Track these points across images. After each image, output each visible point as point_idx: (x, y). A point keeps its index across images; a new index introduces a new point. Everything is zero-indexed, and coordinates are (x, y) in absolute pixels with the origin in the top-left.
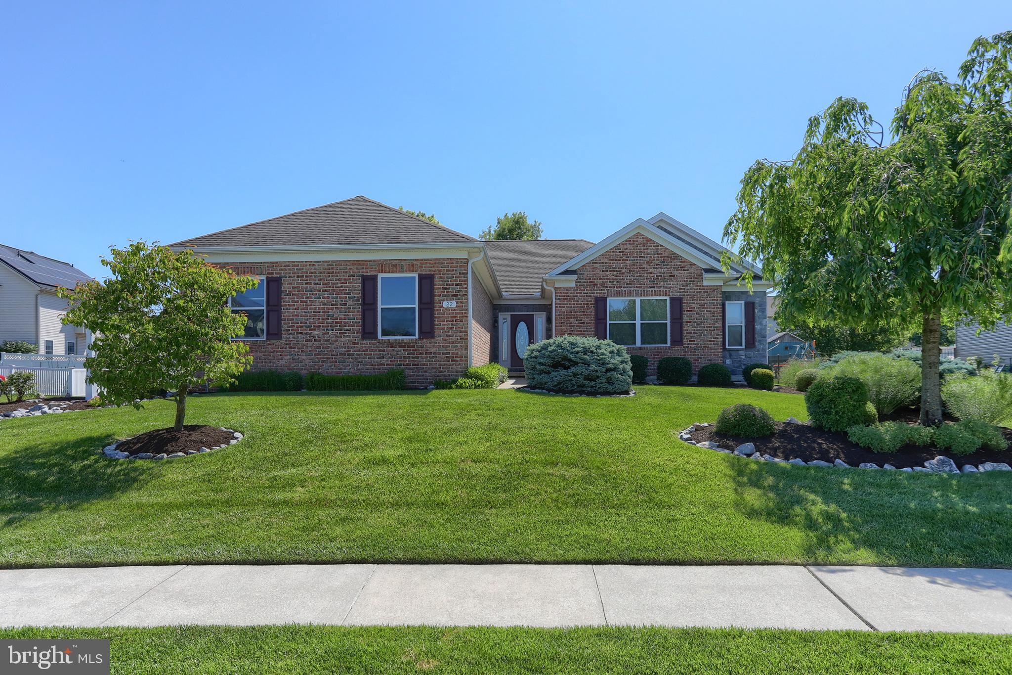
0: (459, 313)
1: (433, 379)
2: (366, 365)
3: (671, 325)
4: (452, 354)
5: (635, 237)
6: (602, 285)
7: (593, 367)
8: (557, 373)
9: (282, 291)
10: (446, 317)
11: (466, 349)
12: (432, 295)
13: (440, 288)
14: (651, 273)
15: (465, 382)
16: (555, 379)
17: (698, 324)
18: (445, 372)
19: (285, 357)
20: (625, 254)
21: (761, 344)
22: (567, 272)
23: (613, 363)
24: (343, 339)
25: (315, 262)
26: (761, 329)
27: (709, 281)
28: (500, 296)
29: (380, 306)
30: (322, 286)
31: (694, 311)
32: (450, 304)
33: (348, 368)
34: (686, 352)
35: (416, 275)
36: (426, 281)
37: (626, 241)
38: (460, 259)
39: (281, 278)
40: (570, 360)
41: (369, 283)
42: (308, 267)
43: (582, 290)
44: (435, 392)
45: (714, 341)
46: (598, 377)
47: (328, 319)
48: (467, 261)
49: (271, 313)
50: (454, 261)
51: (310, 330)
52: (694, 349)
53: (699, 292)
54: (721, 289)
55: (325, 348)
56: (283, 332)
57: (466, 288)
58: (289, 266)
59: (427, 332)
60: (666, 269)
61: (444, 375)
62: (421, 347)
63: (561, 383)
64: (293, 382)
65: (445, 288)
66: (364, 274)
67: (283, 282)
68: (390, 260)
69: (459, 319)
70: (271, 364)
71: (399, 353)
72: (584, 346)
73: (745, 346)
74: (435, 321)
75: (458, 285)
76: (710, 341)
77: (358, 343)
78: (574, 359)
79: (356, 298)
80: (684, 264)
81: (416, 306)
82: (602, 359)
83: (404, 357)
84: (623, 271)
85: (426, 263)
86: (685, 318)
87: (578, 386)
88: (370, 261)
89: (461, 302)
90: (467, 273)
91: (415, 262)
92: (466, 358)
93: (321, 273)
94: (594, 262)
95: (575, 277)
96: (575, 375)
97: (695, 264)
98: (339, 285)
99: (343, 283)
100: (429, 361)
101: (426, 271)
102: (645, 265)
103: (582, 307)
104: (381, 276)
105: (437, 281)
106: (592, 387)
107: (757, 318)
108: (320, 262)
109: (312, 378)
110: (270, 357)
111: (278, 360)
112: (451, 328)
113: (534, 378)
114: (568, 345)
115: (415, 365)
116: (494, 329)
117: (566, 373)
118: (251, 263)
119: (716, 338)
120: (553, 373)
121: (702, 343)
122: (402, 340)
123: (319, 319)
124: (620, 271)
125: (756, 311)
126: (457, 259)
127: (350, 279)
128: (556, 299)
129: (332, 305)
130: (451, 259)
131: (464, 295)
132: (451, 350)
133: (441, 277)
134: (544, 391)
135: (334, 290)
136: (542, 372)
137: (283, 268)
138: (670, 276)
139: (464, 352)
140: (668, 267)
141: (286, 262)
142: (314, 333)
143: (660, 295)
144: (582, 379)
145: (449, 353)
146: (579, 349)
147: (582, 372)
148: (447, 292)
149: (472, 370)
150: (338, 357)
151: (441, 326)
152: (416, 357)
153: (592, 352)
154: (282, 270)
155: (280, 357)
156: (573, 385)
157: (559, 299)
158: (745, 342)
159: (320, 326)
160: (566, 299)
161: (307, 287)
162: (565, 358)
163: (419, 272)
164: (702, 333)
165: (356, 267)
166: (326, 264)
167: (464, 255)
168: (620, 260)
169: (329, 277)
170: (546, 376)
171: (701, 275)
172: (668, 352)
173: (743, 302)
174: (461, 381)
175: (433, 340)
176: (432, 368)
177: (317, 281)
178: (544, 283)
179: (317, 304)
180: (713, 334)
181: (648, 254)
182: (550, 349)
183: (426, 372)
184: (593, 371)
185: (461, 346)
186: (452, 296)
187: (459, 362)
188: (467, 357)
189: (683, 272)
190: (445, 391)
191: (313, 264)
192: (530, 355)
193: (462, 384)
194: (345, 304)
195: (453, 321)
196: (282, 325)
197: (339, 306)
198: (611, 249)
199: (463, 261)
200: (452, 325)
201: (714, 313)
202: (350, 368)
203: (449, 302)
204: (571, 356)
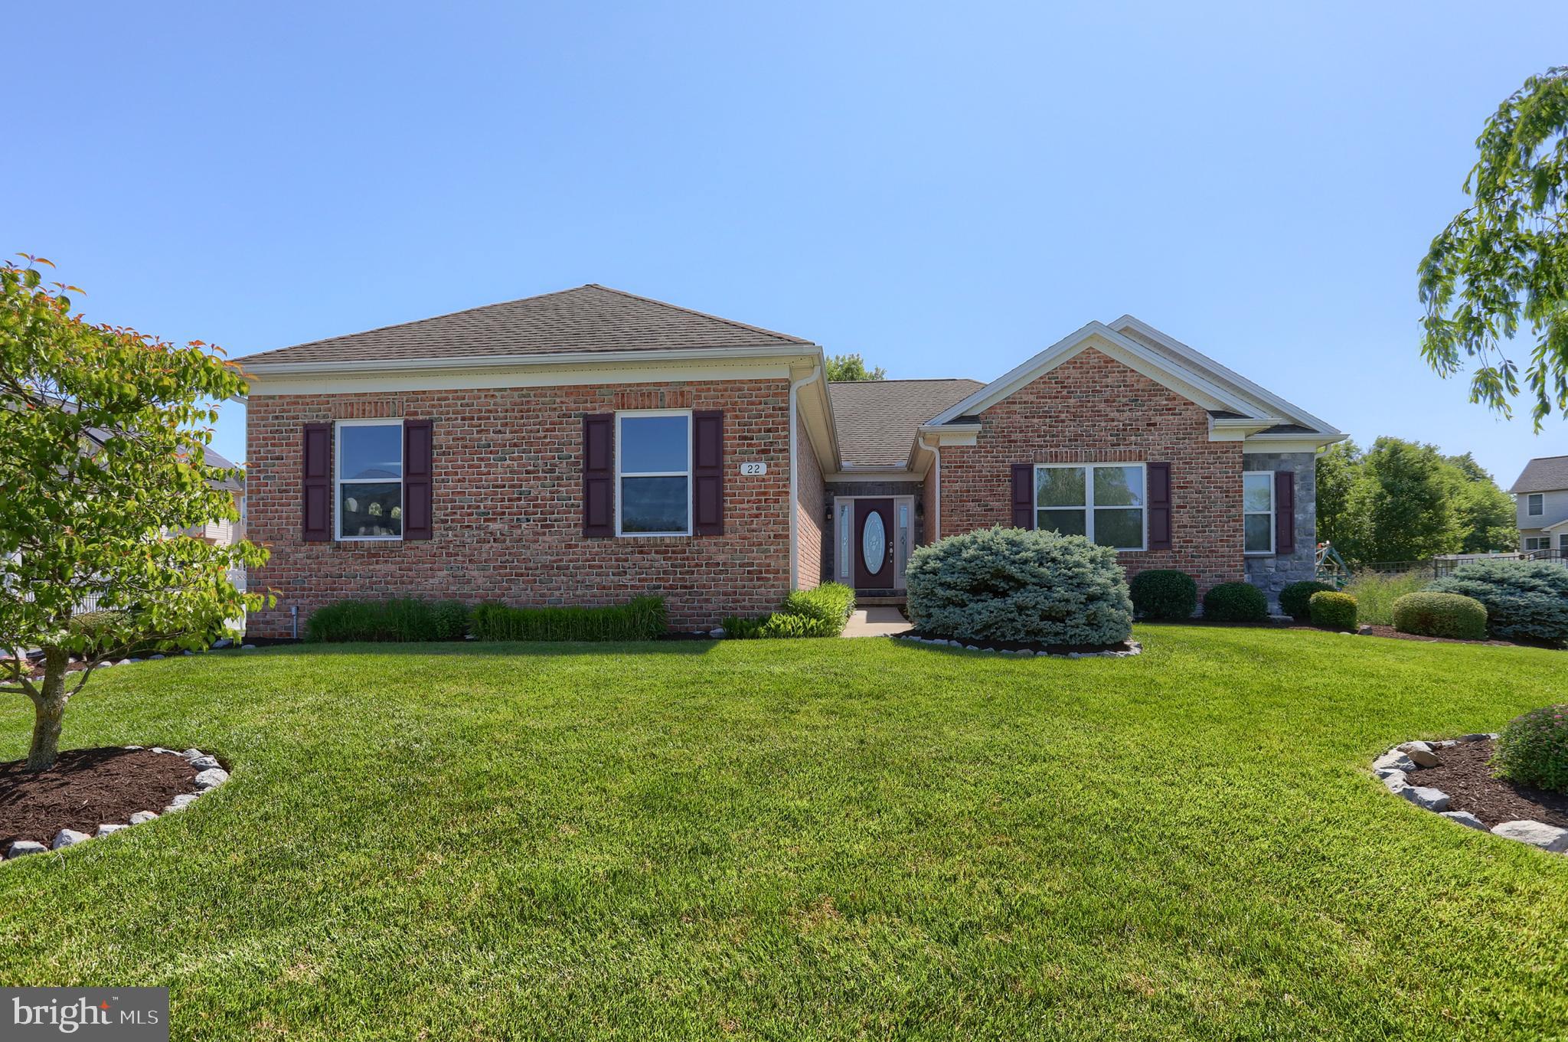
0: (771, 487)
1: (721, 614)
2: (591, 587)
3: (1149, 513)
4: (759, 565)
5: (1084, 356)
6: (1025, 441)
7: (1060, 592)
8: (980, 605)
9: (432, 447)
10: (746, 494)
11: (786, 557)
12: (719, 451)
13: (735, 438)
14: (1113, 420)
15: (784, 622)
16: (977, 617)
17: (1198, 511)
18: (744, 600)
19: (440, 573)
20: (1065, 387)
21: (1304, 547)
22: (961, 419)
23: (1099, 585)
24: (547, 538)
25: (495, 390)
26: (1305, 520)
27: (1220, 433)
28: (838, 467)
29: (619, 474)
30: (508, 436)
31: (1191, 487)
32: (754, 469)
33: (557, 593)
34: (1176, 562)
35: (687, 413)
36: (709, 425)
37: (1068, 362)
38: (774, 381)
39: (431, 421)
40: (1009, 578)
41: (598, 429)
42: (483, 400)
43: (988, 452)
44: (725, 646)
45: (1227, 541)
46: (1069, 613)
47: (519, 499)
48: (787, 384)
49: (412, 489)
50: (762, 386)
51: (486, 520)
52: (1192, 556)
53: (1201, 453)
54: (1241, 447)
55: (515, 554)
56: (435, 526)
57: (786, 437)
58: (446, 399)
59: (710, 523)
60: (1141, 413)
61: (743, 608)
62: (699, 552)
63: (990, 626)
64: (449, 621)
65: (745, 438)
66: (589, 413)
67: (435, 429)
68: (638, 385)
69: (773, 493)
70: (413, 586)
71: (656, 564)
72: (1037, 547)
73: (1277, 550)
74: (724, 501)
75: (769, 430)
76: (1221, 541)
77: (576, 546)
78: (1019, 576)
79: (573, 459)
80: (1174, 404)
81: (689, 473)
82: (1076, 576)
83: (665, 573)
84: (1063, 416)
85: (709, 390)
86: (1176, 501)
87: (1028, 633)
88: (600, 387)
89: (776, 465)
90: (788, 409)
91: (686, 388)
92: (785, 574)
93: (507, 411)
94: (1010, 402)
95: (978, 427)
96: (1021, 609)
97: (1193, 404)
98: (542, 434)
99: (547, 430)
100: (714, 580)
101: (708, 404)
102: (1102, 406)
103: (989, 481)
104: (620, 415)
105: (730, 424)
106: (1057, 634)
107: (1297, 500)
108: (505, 389)
109: (484, 613)
110: (410, 573)
111: (426, 578)
112: (757, 516)
113: (929, 616)
114: (1005, 546)
115: (686, 587)
116: (826, 522)
117: (1002, 606)
118: (377, 394)
119: (1231, 536)
120: (972, 605)
121: (1206, 545)
122: (662, 538)
123: (503, 500)
124: (1057, 417)
125: (1296, 488)
126: (768, 381)
127: (561, 423)
128: (941, 467)
129: (528, 472)
130: (756, 381)
131: (781, 451)
132: (757, 557)
133: (737, 417)
134: (954, 643)
135: (531, 444)
136: (949, 602)
137: (435, 402)
138: (1148, 425)
139: (782, 562)
140: (1143, 408)
141: (440, 392)
142: (492, 526)
143: (1130, 460)
144: (1036, 618)
145: (752, 565)
146: (1030, 554)
147: (1037, 603)
148: (749, 445)
149: (797, 597)
150: (538, 572)
151: (736, 512)
152: (687, 572)
153: (1053, 560)
154: (433, 406)
155: (429, 572)
156: (1017, 631)
157: (947, 467)
158: (1277, 544)
159: (504, 513)
160: (960, 467)
161: (480, 439)
162: (999, 574)
163: (694, 406)
164: (1207, 526)
165: (572, 398)
166: (516, 394)
167: (781, 373)
168: (1057, 397)
169: (522, 418)
170: (958, 610)
171: (1205, 423)
172: (1144, 562)
173: (1272, 473)
174: (776, 619)
175: (721, 540)
176: (719, 593)
177: (499, 428)
178: (921, 440)
179: (499, 472)
180: (1226, 528)
181: (1107, 387)
182: (965, 555)
183: (707, 601)
184: (1060, 601)
185: (776, 551)
186: (758, 452)
187: (771, 582)
188: (786, 572)
189: (1171, 417)
190: (746, 644)
191: (489, 393)
192: (921, 568)
193: (779, 626)
194: (552, 471)
195: (760, 501)
196: (434, 510)
197: (540, 474)
198: (1041, 378)
199: (780, 384)
200: (758, 508)
201: (1228, 492)
202: (561, 593)
203: (753, 465)
204: (1013, 570)
